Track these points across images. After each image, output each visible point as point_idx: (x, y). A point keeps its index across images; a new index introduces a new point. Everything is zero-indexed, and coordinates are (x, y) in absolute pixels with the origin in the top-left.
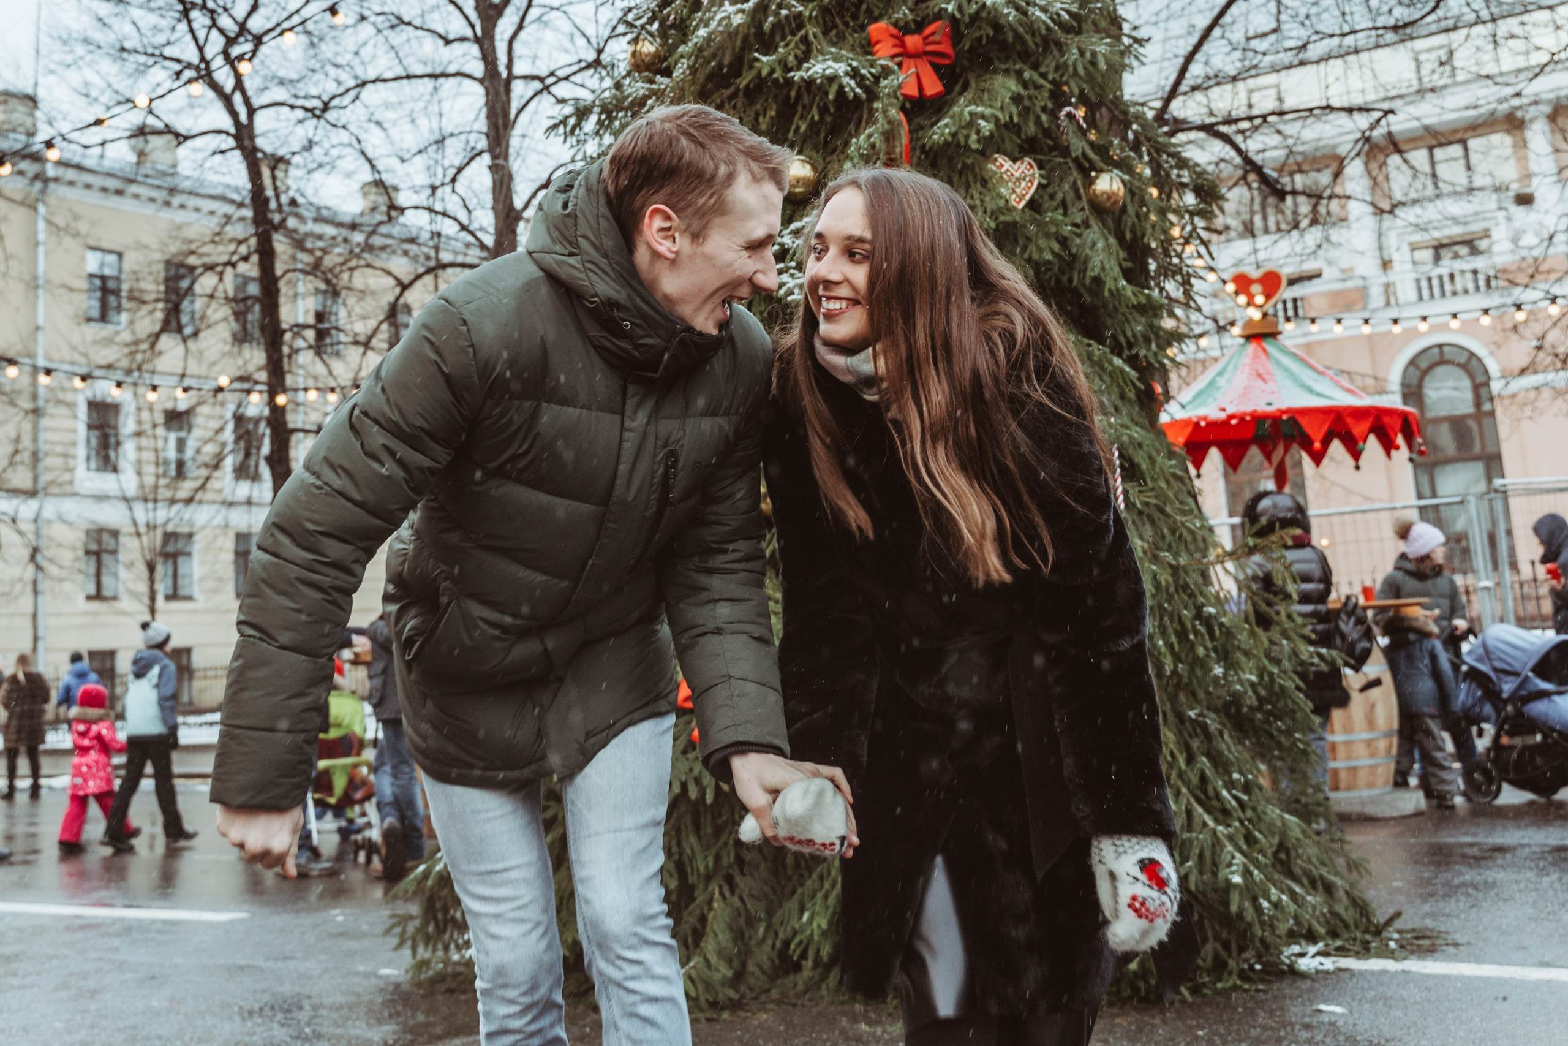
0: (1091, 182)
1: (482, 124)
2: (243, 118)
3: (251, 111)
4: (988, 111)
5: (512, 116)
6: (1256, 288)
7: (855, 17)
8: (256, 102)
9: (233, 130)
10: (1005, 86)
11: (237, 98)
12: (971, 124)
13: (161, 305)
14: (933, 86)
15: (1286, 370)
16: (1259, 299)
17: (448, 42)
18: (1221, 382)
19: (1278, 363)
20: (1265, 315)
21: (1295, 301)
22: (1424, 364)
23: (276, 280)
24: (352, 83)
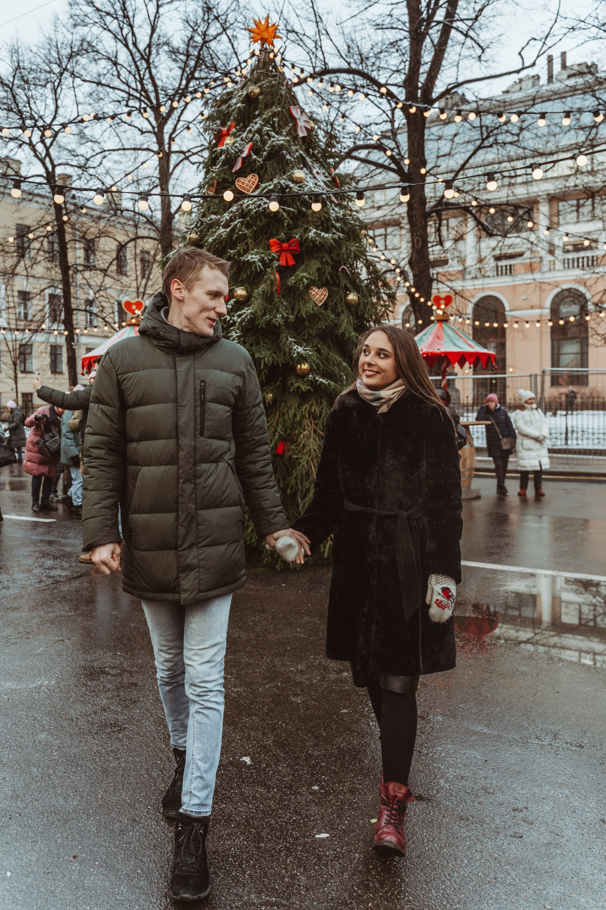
0: (347, 295)
1: (156, 173)
2: (50, 169)
3: (54, 166)
4: (307, 276)
5: (171, 170)
6: (442, 302)
7: (266, 234)
8: (56, 162)
9: (45, 175)
10: (315, 265)
11: (47, 160)
12: (301, 280)
13: (15, 254)
14: (291, 262)
15: (448, 335)
16: (443, 306)
17: (143, 133)
18: (424, 338)
19: (446, 332)
20: (444, 313)
21: (511, 266)
22: (561, 298)
23: (66, 244)
24: (99, 151)
